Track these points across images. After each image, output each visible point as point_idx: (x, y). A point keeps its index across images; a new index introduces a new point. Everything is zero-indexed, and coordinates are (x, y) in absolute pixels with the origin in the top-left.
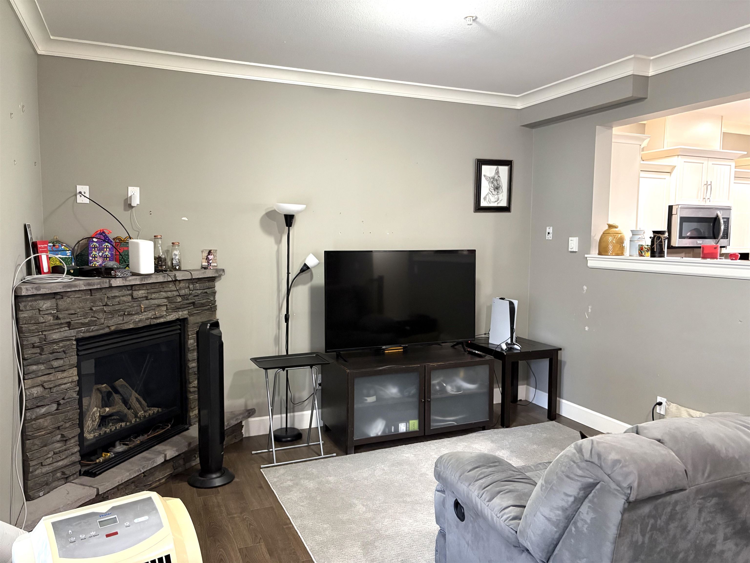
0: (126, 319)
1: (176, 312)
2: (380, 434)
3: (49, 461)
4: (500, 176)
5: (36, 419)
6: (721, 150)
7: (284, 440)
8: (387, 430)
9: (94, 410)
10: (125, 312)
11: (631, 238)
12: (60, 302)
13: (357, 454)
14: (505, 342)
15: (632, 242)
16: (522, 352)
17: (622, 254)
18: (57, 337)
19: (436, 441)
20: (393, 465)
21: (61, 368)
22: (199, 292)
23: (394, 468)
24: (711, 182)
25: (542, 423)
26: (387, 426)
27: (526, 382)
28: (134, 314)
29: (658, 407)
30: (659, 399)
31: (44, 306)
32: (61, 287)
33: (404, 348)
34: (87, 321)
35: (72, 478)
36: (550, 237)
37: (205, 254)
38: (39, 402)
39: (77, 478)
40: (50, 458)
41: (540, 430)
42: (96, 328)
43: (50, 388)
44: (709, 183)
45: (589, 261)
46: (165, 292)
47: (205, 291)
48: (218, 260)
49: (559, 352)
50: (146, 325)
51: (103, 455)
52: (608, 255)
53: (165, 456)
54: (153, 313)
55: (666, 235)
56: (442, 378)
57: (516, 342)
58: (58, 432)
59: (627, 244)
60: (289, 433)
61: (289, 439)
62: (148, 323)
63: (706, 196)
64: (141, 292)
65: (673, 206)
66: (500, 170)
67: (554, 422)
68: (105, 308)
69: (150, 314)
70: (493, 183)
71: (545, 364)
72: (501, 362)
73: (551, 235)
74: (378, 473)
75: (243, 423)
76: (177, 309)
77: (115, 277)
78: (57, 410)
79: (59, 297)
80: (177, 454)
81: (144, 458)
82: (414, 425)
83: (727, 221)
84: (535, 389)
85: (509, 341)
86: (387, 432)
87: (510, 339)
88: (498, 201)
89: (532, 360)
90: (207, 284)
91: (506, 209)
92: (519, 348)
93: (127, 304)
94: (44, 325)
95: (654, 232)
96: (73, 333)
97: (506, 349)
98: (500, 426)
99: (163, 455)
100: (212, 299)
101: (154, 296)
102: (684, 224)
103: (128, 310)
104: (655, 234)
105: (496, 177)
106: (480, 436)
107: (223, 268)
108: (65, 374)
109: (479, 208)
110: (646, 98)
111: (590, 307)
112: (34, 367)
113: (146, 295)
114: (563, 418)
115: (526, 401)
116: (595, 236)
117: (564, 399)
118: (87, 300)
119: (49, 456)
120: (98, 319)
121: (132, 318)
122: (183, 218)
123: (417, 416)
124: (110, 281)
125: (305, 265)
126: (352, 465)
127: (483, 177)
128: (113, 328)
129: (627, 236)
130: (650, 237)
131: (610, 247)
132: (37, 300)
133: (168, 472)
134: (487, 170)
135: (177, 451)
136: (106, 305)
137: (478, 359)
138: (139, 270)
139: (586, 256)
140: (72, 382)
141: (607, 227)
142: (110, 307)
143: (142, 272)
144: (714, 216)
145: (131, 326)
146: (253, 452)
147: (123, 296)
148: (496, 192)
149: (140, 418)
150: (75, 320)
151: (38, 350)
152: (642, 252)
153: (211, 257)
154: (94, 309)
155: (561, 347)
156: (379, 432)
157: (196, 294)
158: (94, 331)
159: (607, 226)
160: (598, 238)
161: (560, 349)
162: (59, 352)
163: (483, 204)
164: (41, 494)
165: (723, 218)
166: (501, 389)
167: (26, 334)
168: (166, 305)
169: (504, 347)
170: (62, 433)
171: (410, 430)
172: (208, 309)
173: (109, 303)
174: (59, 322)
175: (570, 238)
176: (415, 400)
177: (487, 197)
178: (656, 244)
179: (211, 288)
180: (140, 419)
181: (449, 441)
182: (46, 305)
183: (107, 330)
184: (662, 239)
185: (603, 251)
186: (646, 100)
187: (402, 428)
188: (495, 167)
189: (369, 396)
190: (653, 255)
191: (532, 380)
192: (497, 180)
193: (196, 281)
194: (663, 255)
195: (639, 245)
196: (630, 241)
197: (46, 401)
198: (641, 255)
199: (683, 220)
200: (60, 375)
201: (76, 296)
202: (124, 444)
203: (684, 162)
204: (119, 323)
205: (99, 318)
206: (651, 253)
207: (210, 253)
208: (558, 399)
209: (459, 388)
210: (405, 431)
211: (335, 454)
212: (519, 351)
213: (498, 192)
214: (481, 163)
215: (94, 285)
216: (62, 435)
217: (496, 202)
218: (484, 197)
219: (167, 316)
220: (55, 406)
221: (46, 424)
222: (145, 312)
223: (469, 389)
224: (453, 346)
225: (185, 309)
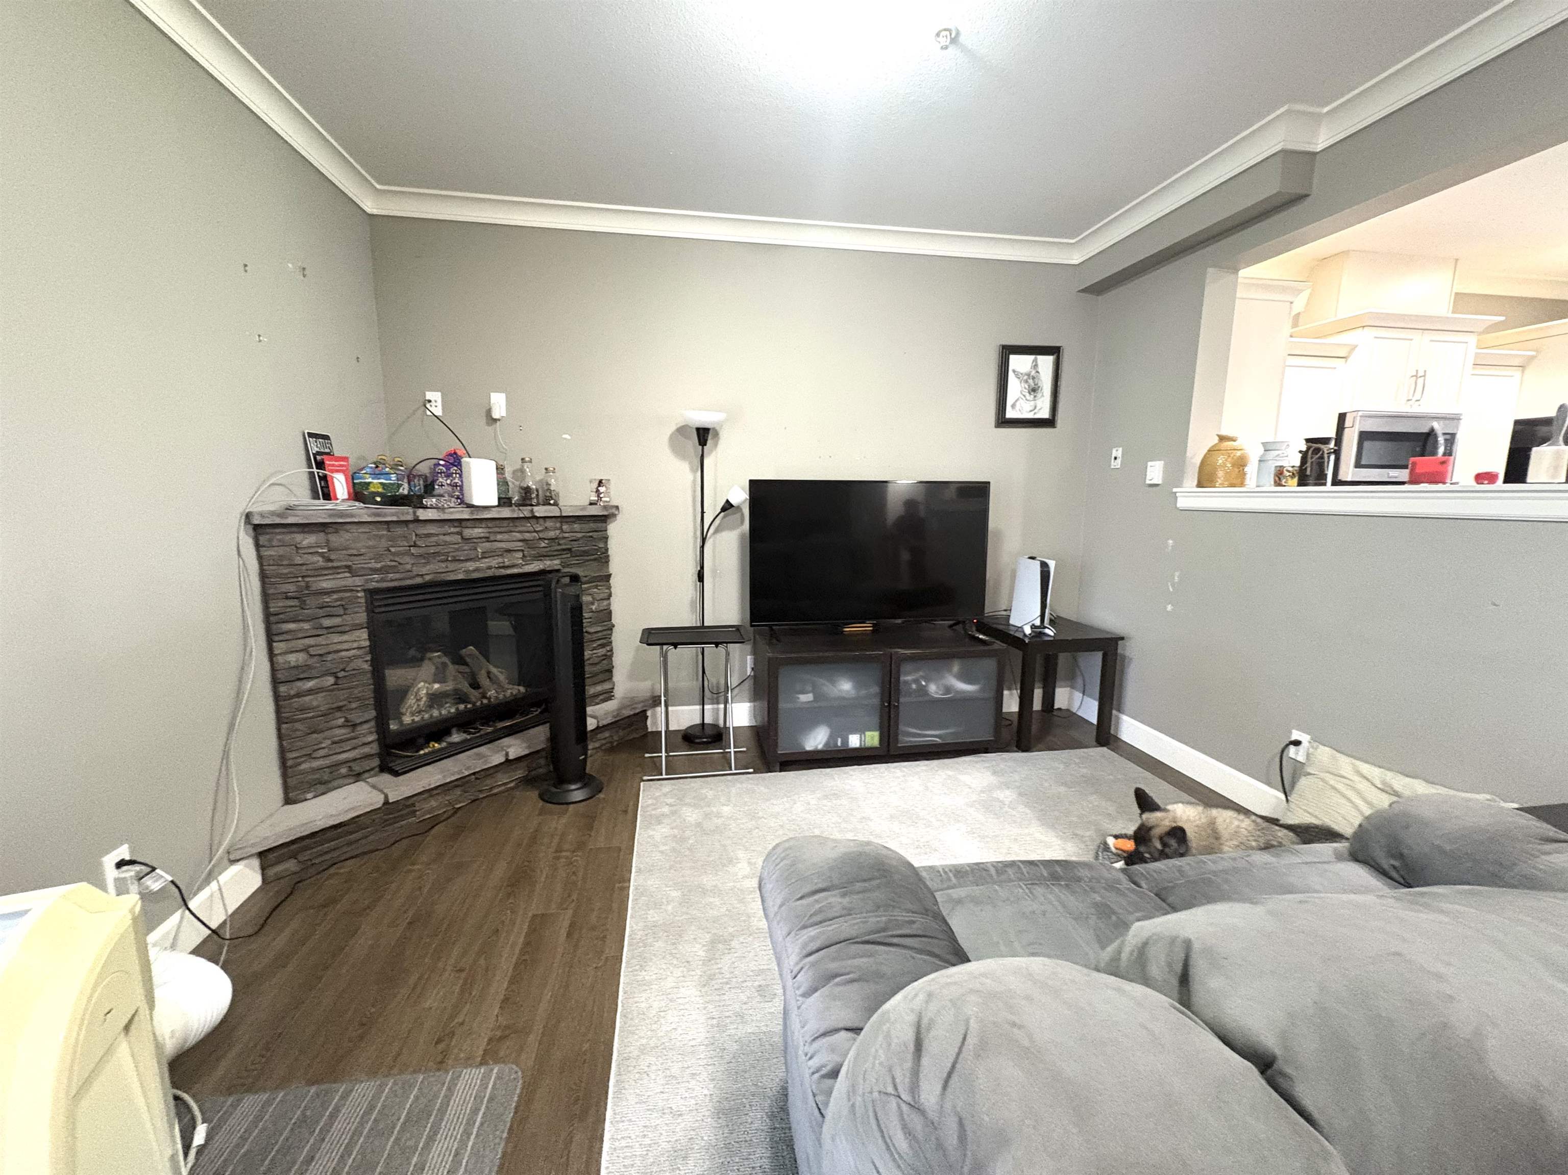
0: (452, 566)
1: (541, 560)
2: (820, 747)
3: (321, 753)
4: (1039, 371)
5: (298, 695)
6: (1450, 315)
7: (697, 741)
8: (832, 742)
9: (420, 686)
10: (448, 556)
11: (1263, 455)
12: (333, 538)
13: (783, 773)
14: (1030, 624)
15: (1262, 464)
16: (1058, 640)
17: (1242, 484)
18: (329, 586)
19: (906, 763)
20: (826, 797)
21: (339, 629)
22: (579, 535)
23: (825, 802)
24: (1425, 371)
25: (1085, 750)
26: (832, 737)
27: (1069, 683)
28: (462, 560)
29: (1292, 748)
30: (1296, 735)
31: (304, 543)
32: (324, 516)
33: (874, 625)
34: (379, 566)
35: (366, 775)
36: (1117, 464)
37: (595, 485)
38: (302, 673)
39: (375, 776)
40: (324, 748)
41: (1077, 761)
42: (397, 576)
43: (321, 655)
44: (1421, 373)
45: (1179, 499)
46: (519, 532)
47: (591, 534)
48: (612, 493)
49: (1120, 642)
50: (487, 575)
51: (431, 746)
52: (1215, 487)
53: (507, 754)
54: (500, 560)
55: (1332, 445)
56: (921, 673)
57: (1050, 625)
58: (338, 714)
59: (1251, 469)
60: (708, 731)
61: (705, 740)
62: (490, 573)
63: (1413, 396)
64: (476, 530)
65: (1348, 415)
66: (1039, 362)
67: (1105, 749)
68: (413, 550)
69: (494, 562)
70: (1026, 382)
71: (1097, 658)
72: (1021, 653)
73: (1119, 461)
74: (799, 807)
75: (649, 713)
76: (540, 557)
77: (426, 507)
78: (336, 684)
79: (330, 530)
80: (527, 752)
81: (477, 754)
82: (872, 738)
83: (1451, 439)
84: (1081, 695)
85: (1038, 622)
86: (832, 745)
87: (1039, 618)
88: (1036, 411)
89: (1081, 653)
90: (593, 525)
91: (1049, 423)
92: (1052, 634)
93: (451, 546)
94: (304, 567)
95: (1308, 441)
96: (358, 581)
97: (1030, 634)
98: (1015, 749)
99: (504, 752)
100: (601, 545)
101: (499, 537)
102: (1367, 444)
103: (451, 554)
104: (1310, 444)
105: (1033, 373)
106: (977, 762)
107: (616, 504)
108: (345, 637)
109: (1003, 422)
110: (1307, 196)
111: (1177, 574)
112: (292, 626)
113: (487, 535)
114: (1120, 743)
115: (1068, 710)
116: (1191, 458)
117: (1127, 715)
118: (381, 537)
119: (323, 745)
120: (400, 564)
121: (461, 565)
122: (564, 436)
123: (878, 728)
124: (414, 513)
125: (728, 501)
126: (767, 790)
127: (1011, 374)
128: (427, 578)
129: (1254, 453)
130: (1300, 452)
131: (1220, 474)
132: (294, 532)
133: (520, 774)
134: (1018, 363)
135: (529, 747)
136: (415, 546)
137: (982, 648)
138: (471, 500)
139: (1175, 490)
140: (359, 648)
141: (1216, 440)
142: (421, 549)
143: (476, 502)
144: (1425, 430)
145: (461, 576)
146: (647, 755)
147: (444, 535)
148: (1032, 396)
149: (489, 699)
150: (357, 563)
151: (295, 602)
152: (1282, 478)
153: (602, 489)
154: (393, 550)
155: (1122, 635)
156: (820, 743)
157: (574, 538)
158: (392, 580)
159: (1217, 438)
160: (1198, 460)
161: (1122, 638)
162: (334, 607)
163: (1010, 414)
164: (309, 796)
165: (1444, 434)
166: (1019, 691)
167: (272, 580)
168: (522, 551)
169: (1028, 630)
170: (345, 715)
171: (867, 745)
172: (595, 560)
173: (418, 543)
174: (330, 564)
175: (1150, 464)
176: (876, 701)
177: (1018, 404)
178: (1312, 462)
179: (601, 531)
180: (489, 701)
181: (926, 765)
182: (309, 540)
183: (419, 580)
184: (1323, 452)
185: (1205, 479)
186: (1309, 199)
187: (854, 741)
188: (1032, 357)
189: (803, 693)
190: (1301, 483)
191: (1079, 681)
192: (1033, 378)
193: (574, 520)
194: (1324, 481)
195: (1276, 467)
196: (1260, 461)
197: (314, 673)
198: (1278, 483)
199: (1365, 436)
200: (336, 638)
201: (360, 531)
202: (465, 732)
203: (1376, 337)
204: (439, 571)
205: (402, 562)
206: (1299, 480)
207: (600, 483)
208: (1114, 712)
209: (948, 690)
210: (858, 745)
211: (751, 770)
212: (1052, 639)
213: (1035, 397)
214: (1007, 351)
215: (385, 515)
216: (345, 717)
217: (1031, 411)
218: (1012, 403)
219: (523, 565)
220: (331, 680)
221: (315, 703)
222: (483, 558)
223: (963, 692)
224: (951, 626)
225: (556, 557)
